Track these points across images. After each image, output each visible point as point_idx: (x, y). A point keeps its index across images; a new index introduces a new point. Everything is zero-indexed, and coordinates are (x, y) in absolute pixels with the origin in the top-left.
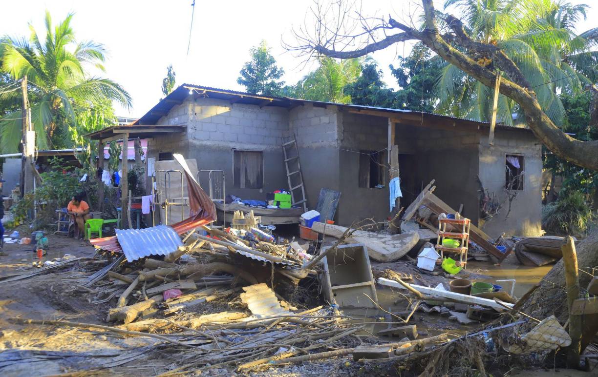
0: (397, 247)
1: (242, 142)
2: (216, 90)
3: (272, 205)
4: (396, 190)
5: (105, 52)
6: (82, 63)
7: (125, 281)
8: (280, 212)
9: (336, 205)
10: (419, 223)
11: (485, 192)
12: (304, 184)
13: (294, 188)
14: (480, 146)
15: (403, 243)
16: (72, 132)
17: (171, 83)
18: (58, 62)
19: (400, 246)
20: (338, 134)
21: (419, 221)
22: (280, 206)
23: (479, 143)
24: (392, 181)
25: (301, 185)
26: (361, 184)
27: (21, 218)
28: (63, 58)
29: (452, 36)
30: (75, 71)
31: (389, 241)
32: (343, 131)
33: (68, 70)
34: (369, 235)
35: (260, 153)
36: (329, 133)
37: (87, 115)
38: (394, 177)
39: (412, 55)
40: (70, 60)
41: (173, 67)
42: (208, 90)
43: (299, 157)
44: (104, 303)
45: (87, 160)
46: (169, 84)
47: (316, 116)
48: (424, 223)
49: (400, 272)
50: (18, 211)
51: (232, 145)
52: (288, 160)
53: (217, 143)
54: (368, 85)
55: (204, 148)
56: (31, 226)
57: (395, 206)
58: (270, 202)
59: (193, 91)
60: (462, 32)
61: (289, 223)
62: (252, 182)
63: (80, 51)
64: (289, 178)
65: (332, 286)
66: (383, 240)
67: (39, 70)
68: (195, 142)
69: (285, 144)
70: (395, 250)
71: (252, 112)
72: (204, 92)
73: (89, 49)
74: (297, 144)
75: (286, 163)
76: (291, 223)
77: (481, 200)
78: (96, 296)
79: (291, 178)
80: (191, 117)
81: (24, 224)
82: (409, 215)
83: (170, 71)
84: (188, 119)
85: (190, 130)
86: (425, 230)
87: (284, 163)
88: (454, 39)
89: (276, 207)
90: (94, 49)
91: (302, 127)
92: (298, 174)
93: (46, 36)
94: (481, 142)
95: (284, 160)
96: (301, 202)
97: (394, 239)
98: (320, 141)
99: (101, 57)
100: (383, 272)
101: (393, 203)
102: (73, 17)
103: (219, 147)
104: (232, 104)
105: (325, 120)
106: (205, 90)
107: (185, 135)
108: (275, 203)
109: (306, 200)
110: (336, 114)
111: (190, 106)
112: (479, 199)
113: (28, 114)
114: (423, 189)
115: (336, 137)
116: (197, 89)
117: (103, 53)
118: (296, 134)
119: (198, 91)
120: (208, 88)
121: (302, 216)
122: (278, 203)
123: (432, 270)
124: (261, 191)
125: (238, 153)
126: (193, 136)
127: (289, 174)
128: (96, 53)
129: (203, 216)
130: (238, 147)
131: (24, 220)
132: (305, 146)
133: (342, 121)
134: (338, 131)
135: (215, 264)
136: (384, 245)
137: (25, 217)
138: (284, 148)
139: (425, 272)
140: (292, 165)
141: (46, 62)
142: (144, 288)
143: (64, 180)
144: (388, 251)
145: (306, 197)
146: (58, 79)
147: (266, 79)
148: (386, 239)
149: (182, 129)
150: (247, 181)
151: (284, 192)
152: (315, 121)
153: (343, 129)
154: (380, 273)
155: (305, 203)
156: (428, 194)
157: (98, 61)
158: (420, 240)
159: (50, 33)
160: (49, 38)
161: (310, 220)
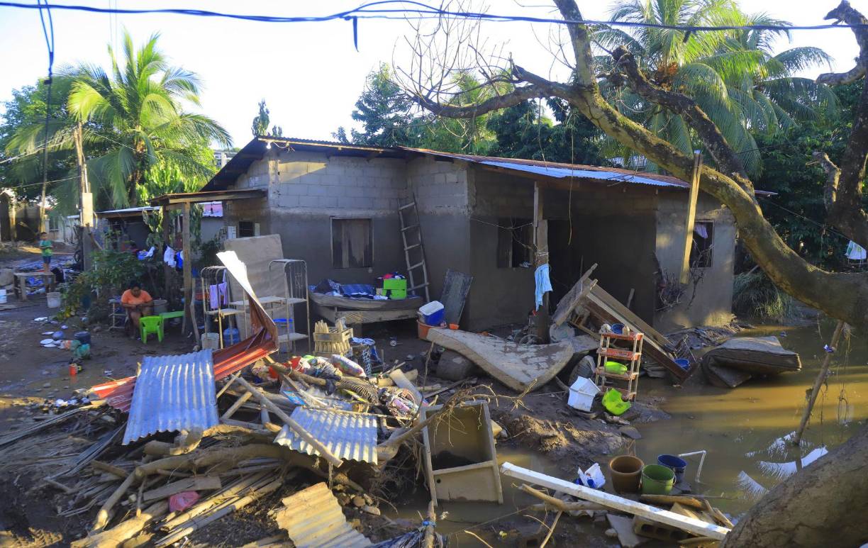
0: (543, 369)
1: (343, 208)
2: (304, 141)
3: (381, 296)
4: (543, 282)
5: (197, 83)
6: (171, 96)
7: (116, 474)
8: (391, 304)
9: (466, 294)
10: (574, 326)
11: (663, 274)
12: (425, 261)
13: (413, 267)
14: (657, 213)
15: (550, 362)
16: (141, 191)
17: (263, 124)
18: (142, 96)
19: (547, 366)
20: (468, 199)
21: (575, 324)
22: (391, 296)
23: (657, 209)
24: (538, 270)
25: (422, 263)
26: (501, 264)
27: (73, 307)
28: (147, 91)
29: (622, 77)
30: (164, 106)
31: (532, 357)
32: (475, 194)
33: (154, 105)
34: (505, 347)
35: (367, 222)
36: (458, 195)
37: (158, 169)
38: (543, 263)
39: (572, 81)
40: (157, 93)
41: (266, 103)
42: (293, 143)
43: (419, 226)
44: (80, 514)
45: (159, 226)
46: (260, 125)
47: (440, 173)
48: (581, 326)
49: (542, 419)
50: (68, 298)
51: (329, 213)
52: (405, 229)
53: (307, 211)
54: (517, 118)
55: (292, 218)
56: (83, 319)
57: (542, 304)
58: (378, 290)
59: (272, 144)
60: (637, 73)
61: (403, 318)
62: (358, 259)
63: (168, 81)
64: (407, 252)
65: (434, 469)
66: (524, 356)
67: (119, 108)
68: (279, 210)
69: (402, 208)
70: (540, 373)
71: (355, 167)
72: (288, 145)
73: (177, 78)
74: (416, 208)
75: (403, 233)
76: (406, 318)
77: (658, 284)
78: (74, 499)
79: (409, 253)
80: (273, 178)
81: (76, 315)
82: (561, 318)
83: (262, 108)
84: (269, 180)
85: (271, 196)
86: (582, 337)
87: (401, 232)
88: (625, 83)
89: (386, 298)
90: (183, 79)
91: (423, 185)
92: (419, 247)
93: (126, 64)
94: (659, 207)
95: (401, 228)
96: (422, 286)
97: (539, 354)
98: (446, 206)
99: (192, 88)
100: (518, 420)
101: (539, 300)
102: (158, 41)
103: (312, 216)
104: (328, 157)
105: (452, 178)
106: (289, 142)
107: (266, 201)
108: (385, 292)
109: (428, 284)
110: (465, 172)
111: (271, 163)
112: (655, 283)
113: (84, 172)
114: (582, 275)
115: (466, 202)
116: (277, 141)
117: (195, 84)
118: (415, 194)
119: (278, 143)
120: (292, 140)
121: (420, 309)
122: (389, 293)
123: (588, 410)
124: (370, 270)
125: (338, 223)
126: (277, 204)
127: (407, 248)
128: (187, 84)
129: (264, 338)
130: (338, 214)
131: (77, 309)
132: (427, 211)
133: (474, 180)
134: (468, 194)
135: (251, 446)
136: (525, 367)
137: (77, 306)
138: (400, 213)
139: (579, 413)
140: (411, 236)
141: (129, 97)
142: (141, 489)
143: (119, 260)
144: (529, 376)
145: (429, 280)
146: (141, 117)
147: (389, 111)
148: (529, 355)
149: (262, 194)
150: (352, 258)
151: (396, 277)
152: (439, 178)
153: (475, 191)
154: (514, 422)
155: (426, 288)
156: (588, 290)
157: (190, 93)
158: (574, 355)
159: (131, 61)
160: (130, 68)
161: (431, 315)
